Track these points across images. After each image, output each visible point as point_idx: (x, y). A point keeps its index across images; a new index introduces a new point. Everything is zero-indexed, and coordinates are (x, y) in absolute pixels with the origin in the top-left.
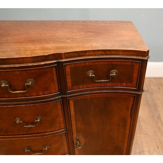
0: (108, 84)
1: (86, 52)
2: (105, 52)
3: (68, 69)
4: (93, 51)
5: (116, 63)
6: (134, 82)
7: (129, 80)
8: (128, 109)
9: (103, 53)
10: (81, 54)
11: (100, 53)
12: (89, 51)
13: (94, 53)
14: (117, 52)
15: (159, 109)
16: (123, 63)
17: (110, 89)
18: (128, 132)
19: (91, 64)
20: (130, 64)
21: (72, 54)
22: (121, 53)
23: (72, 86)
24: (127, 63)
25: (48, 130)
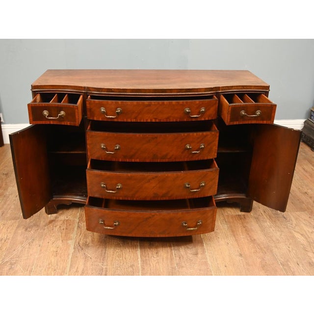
1: (233, 86)
4: (237, 86)
9: (242, 88)
10: (230, 88)
11: (240, 87)
12: (235, 86)
14: (250, 87)
21: (225, 88)
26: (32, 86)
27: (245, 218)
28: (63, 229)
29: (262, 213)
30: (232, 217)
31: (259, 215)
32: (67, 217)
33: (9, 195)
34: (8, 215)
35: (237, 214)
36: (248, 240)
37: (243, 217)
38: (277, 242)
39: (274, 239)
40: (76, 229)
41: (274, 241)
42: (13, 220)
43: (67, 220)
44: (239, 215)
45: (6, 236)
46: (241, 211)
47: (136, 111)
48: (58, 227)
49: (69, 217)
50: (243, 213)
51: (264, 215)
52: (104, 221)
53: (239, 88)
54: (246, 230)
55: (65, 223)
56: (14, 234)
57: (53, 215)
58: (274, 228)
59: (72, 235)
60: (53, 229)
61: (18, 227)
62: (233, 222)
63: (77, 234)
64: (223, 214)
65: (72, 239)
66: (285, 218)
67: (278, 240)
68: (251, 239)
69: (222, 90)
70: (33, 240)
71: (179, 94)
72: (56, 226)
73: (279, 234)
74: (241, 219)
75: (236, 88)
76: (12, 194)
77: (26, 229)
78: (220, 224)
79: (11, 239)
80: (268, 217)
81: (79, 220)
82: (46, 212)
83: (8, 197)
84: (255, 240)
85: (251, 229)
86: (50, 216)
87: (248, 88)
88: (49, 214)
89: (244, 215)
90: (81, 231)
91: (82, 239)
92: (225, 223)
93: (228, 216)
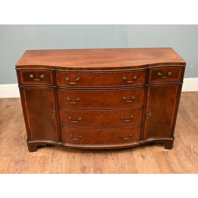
0: (166, 79)
2: (167, 63)
3: (151, 72)
4: (162, 63)
5: (171, 69)
6: (179, 78)
7: (177, 77)
8: (175, 93)
10: (157, 65)
11: (165, 64)
12: (160, 63)
13: (162, 64)
14: (172, 63)
15: (188, 113)
16: (174, 69)
17: (167, 82)
18: (174, 108)
19: (160, 69)
20: (177, 69)
21: (153, 65)
22: (174, 64)
23: (151, 80)
24: (176, 69)
25: (136, 105)
26: (16, 66)
27: (167, 154)
28: (41, 163)
29: (180, 150)
30: (159, 153)
31: (178, 152)
32: (44, 154)
33: (3, 138)
34: (3, 153)
35: (162, 151)
36: (169, 170)
37: (166, 153)
38: (190, 171)
39: (187, 169)
40: (50, 163)
41: (187, 171)
42: (7, 156)
43: (44, 156)
44: (163, 152)
45: (2, 168)
46: (165, 149)
47: (90, 80)
48: (38, 161)
49: (45, 154)
50: (166, 150)
51: (181, 151)
52: (73, 135)
53: (163, 64)
54: (168, 163)
55: (43, 158)
56: (8, 167)
57: (34, 152)
58: (188, 161)
59: (47, 167)
60: (34, 163)
61: (10, 162)
62: (159, 156)
63: (51, 167)
64: (152, 151)
65: (47, 170)
66: (196, 153)
67: (190, 170)
68: (171, 169)
69: (151, 66)
70: (21, 171)
71: (120, 70)
72: (36, 161)
73: (191, 165)
74: (165, 155)
75: (161, 64)
76: (5, 137)
77: (16, 164)
78: (150, 158)
79: (6, 170)
80: (184, 153)
81: (52, 156)
82: (29, 151)
83: (3, 139)
84: (174, 170)
85: (172, 162)
86: (32, 153)
87: (170, 64)
88: (31, 152)
89: (167, 152)
90: (53, 164)
91: (54, 170)
92: (153, 157)
93: (155, 152)
